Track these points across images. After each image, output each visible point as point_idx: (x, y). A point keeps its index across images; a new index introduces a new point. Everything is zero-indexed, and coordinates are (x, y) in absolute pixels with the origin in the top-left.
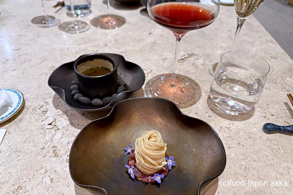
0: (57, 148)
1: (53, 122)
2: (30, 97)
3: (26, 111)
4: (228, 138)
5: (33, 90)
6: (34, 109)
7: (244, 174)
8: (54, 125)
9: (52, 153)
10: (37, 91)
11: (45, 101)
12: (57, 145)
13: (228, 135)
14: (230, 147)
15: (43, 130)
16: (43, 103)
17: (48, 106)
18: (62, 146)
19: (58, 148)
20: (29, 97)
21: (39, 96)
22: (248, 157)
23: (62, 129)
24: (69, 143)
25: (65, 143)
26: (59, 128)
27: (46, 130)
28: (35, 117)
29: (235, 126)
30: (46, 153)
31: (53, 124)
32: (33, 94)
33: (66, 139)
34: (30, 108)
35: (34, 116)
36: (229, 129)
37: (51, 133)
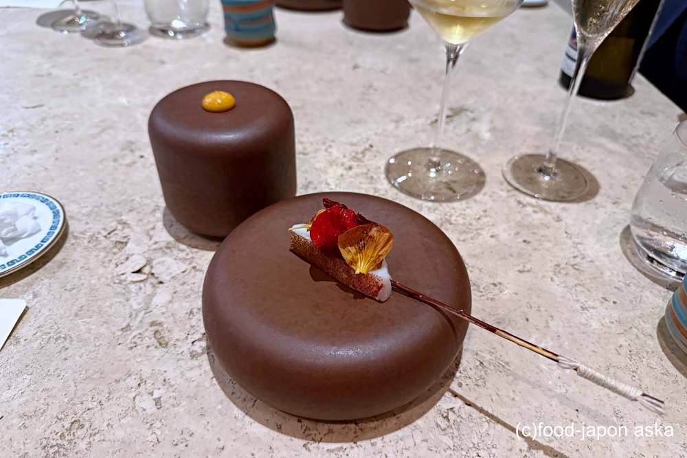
0: (162, 326)
1: (145, 266)
2: (80, 212)
3: (73, 244)
4: (578, 288)
5: (86, 194)
6: (93, 238)
7: (629, 366)
8: (147, 272)
9: (151, 339)
10: (96, 198)
11: (119, 218)
12: (162, 319)
13: (576, 282)
14: (586, 306)
15: (123, 286)
16: (114, 224)
17: (127, 231)
18: (175, 322)
19: (165, 326)
20: (76, 211)
21: (103, 208)
22: (631, 328)
23: (170, 281)
24: (191, 312)
25: (181, 314)
26: (162, 280)
27: (129, 286)
28: (97, 256)
29: (589, 260)
30: (135, 340)
31: (147, 270)
32: (86, 204)
33: (184, 304)
34: (83, 236)
35: (95, 253)
36: (576, 267)
37: (142, 291)
